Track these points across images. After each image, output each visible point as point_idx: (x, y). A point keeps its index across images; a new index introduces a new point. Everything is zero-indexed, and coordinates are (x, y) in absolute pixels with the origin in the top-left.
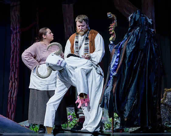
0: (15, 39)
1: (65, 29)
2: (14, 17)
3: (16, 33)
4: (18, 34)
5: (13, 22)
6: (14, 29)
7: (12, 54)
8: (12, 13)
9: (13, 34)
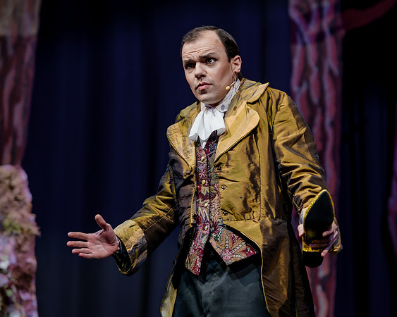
0: (315, 70)
3: (320, 38)
4: (330, 42)
6: (307, 17)
9: (304, 45)
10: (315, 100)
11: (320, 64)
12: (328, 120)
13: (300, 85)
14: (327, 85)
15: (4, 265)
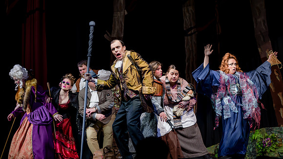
2: (187, 14)
3: (191, 35)
4: (194, 36)
5: (186, 22)
7: (187, 62)
8: (185, 10)
10: (191, 49)
11: (191, 41)
12: (194, 54)
13: (187, 46)
14: (193, 46)
15: (118, 92)
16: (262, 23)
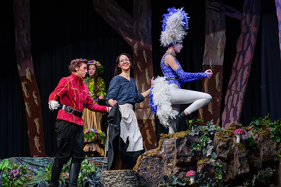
1: (16, 37)
16: (25, 36)
